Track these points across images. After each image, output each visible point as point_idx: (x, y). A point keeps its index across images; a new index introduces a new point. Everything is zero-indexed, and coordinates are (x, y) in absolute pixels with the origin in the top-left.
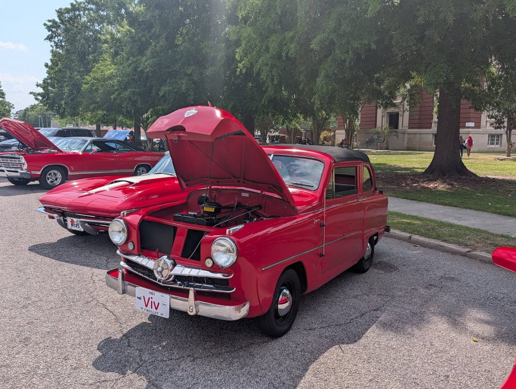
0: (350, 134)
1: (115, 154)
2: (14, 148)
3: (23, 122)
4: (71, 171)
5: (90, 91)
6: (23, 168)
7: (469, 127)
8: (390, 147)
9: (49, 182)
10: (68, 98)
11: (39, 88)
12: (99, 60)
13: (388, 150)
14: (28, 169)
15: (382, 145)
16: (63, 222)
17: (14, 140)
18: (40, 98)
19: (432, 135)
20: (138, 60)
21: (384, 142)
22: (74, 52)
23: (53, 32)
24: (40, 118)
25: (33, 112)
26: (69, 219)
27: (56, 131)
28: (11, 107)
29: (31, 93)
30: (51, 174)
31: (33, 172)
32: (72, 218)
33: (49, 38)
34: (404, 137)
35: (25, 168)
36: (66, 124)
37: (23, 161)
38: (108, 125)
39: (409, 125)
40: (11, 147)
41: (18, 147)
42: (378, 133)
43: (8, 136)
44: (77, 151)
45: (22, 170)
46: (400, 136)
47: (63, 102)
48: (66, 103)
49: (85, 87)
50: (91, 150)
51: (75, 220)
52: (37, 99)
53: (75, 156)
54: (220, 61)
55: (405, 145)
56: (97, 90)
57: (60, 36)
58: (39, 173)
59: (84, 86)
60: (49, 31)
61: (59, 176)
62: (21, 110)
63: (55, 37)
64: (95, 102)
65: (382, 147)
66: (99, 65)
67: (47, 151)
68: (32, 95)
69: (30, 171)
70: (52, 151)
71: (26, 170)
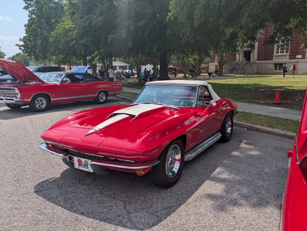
0: (222, 65)
1: (82, 83)
2: (9, 81)
3: (15, 62)
4: (53, 97)
5: (55, 42)
6: (17, 97)
7: (298, 58)
8: (246, 73)
9: (37, 106)
10: (41, 47)
11: (21, 41)
12: (59, 22)
13: (245, 74)
14: (21, 98)
15: (241, 72)
16: (68, 160)
17: (8, 75)
18: (22, 48)
19: (273, 64)
20: (90, 18)
21: (242, 69)
22: (43, 17)
23: (28, 4)
24: (23, 61)
25: (18, 58)
26: (76, 159)
27: (37, 69)
28: (4, 55)
29: (16, 45)
30: (38, 100)
31: (25, 100)
32: (79, 158)
33: (26, 8)
34: (254, 66)
35: (19, 97)
36: (39, 64)
37: (17, 91)
38: (65, 65)
39: (257, 58)
40: (7, 81)
41: (12, 80)
42: (238, 64)
43: (4, 73)
44: (56, 83)
45: (17, 98)
46: (253, 65)
47: (37, 50)
48: (39, 51)
49: (51, 40)
50: (66, 81)
51: (83, 160)
52: (20, 49)
53: (55, 86)
54: (148, 16)
55: (255, 71)
56: (59, 41)
57: (33, 6)
58: (30, 100)
59: (51, 38)
60: (26, 4)
61: (44, 102)
62: (10, 57)
63: (29, 7)
64: (59, 49)
65: (241, 73)
66: (60, 24)
67: (33, 83)
68: (17, 46)
69: (22, 99)
70: (38, 83)
71: (19, 98)
